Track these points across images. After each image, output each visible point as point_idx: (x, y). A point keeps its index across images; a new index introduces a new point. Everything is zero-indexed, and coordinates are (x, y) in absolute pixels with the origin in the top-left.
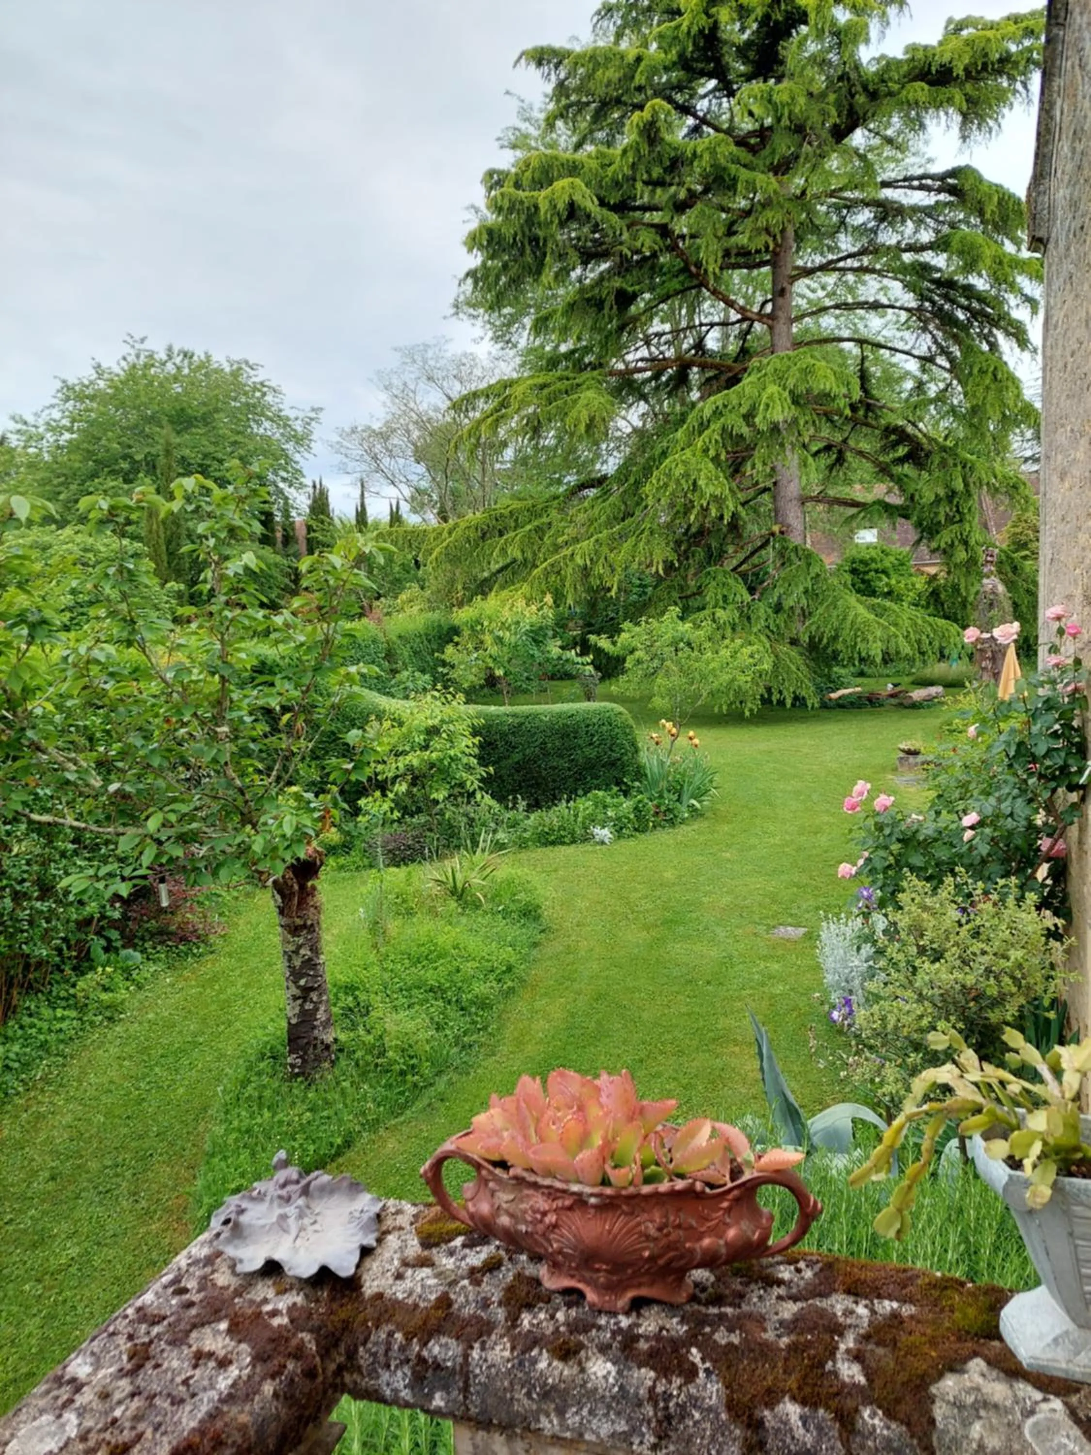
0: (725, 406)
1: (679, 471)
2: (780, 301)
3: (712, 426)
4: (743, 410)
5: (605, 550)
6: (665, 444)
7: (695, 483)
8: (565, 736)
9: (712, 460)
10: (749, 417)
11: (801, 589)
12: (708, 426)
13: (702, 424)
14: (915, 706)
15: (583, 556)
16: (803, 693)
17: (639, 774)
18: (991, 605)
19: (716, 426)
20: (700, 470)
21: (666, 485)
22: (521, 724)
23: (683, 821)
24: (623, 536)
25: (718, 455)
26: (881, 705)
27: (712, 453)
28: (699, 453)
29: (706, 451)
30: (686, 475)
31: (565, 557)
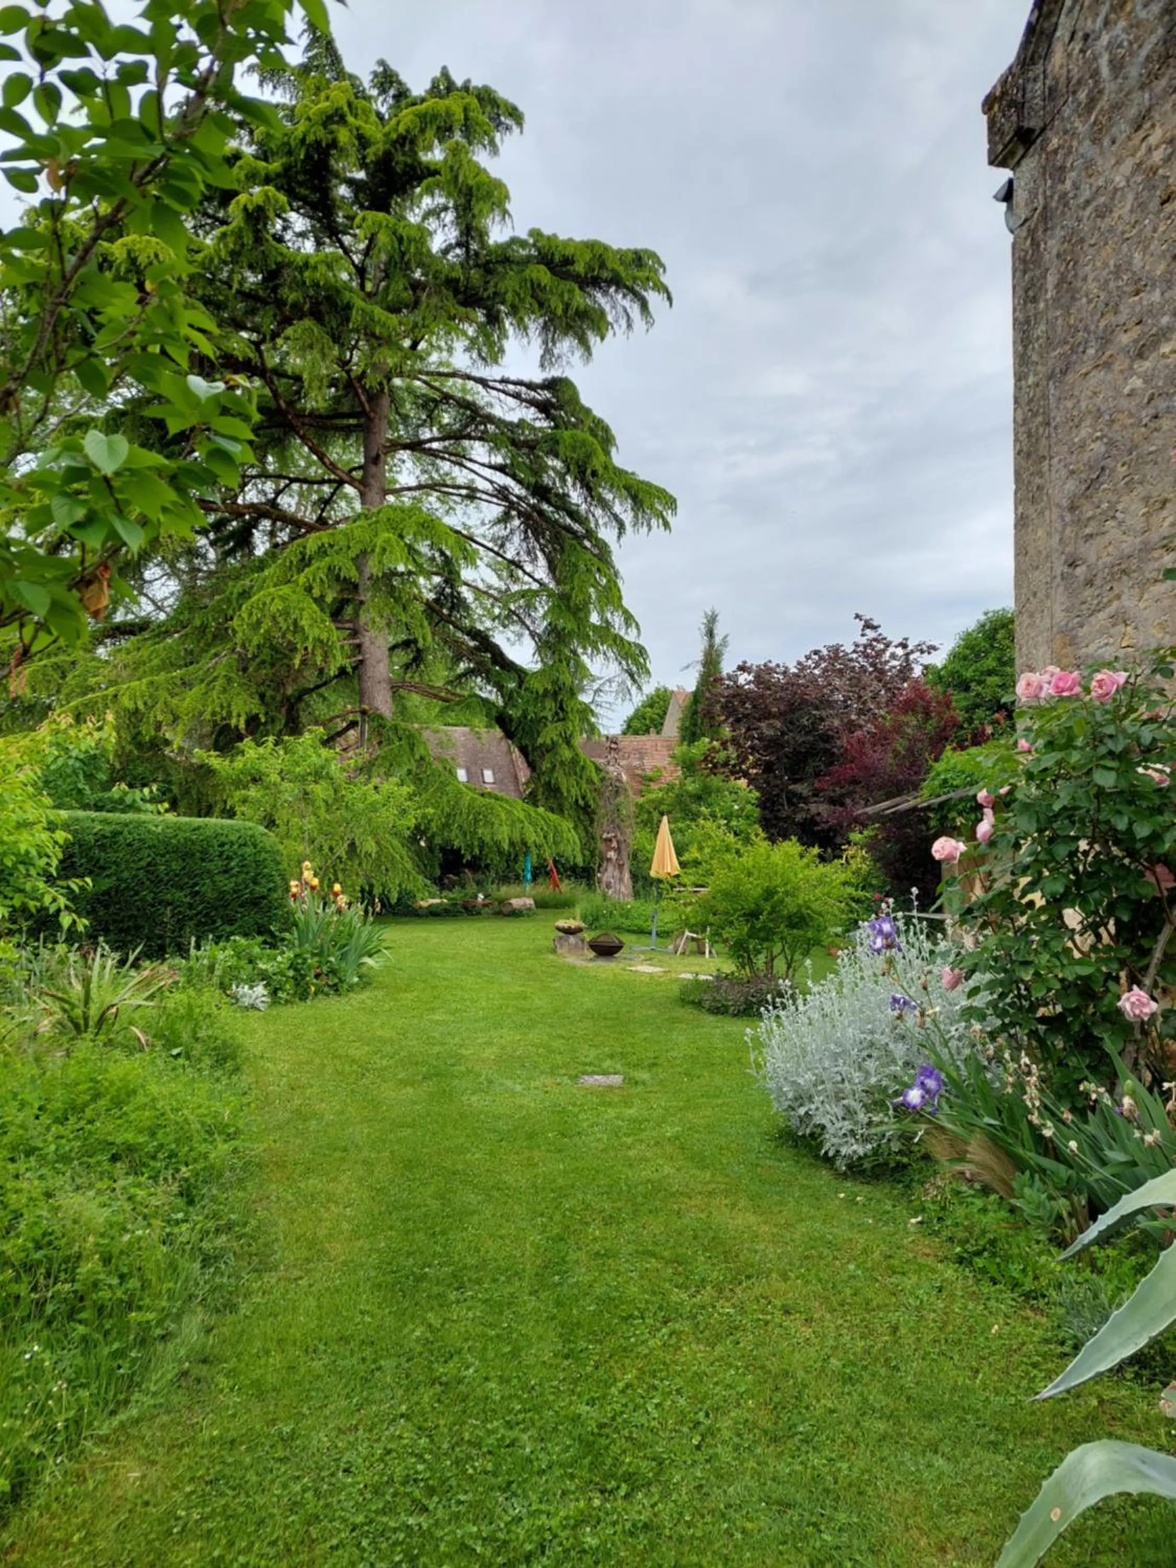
0: (331, 546)
1: (278, 605)
2: (373, 469)
3: (315, 564)
4: (352, 554)
5: (163, 695)
6: (247, 582)
7: (295, 622)
8: (187, 855)
9: (316, 600)
10: (359, 560)
11: (405, 769)
12: (309, 565)
13: (303, 559)
14: (515, 914)
15: (133, 698)
16: (410, 887)
17: (290, 923)
18: (617, 792)
19: (320, 565)
20: (303, 609)
21: (259, 623)
22: (116, 834)
23: (351, 988)
24: (186, 684)
25: (322, 597)
26: (479, 913)
27: (316, 592)
28: (300, 589)
29: (309, 589)
30: (286, 613)
31: (105, 698)
